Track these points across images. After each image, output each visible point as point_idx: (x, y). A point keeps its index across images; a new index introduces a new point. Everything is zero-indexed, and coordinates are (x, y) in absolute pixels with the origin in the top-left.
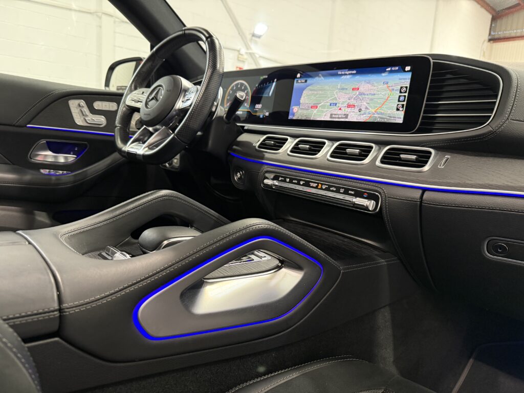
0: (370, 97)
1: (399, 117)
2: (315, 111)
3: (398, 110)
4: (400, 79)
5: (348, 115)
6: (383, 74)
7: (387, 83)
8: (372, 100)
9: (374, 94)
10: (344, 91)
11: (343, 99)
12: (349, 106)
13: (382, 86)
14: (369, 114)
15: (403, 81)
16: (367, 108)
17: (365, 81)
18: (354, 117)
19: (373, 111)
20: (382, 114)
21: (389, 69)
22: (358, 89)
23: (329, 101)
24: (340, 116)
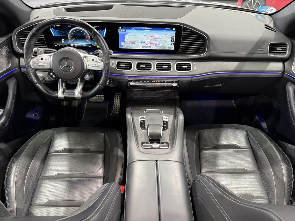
0: (160, 40)
1: (172, 48)
2: (134, 45)
3: (171, 45)
4: (171, 33)
5: (151, 47)
6: (164, 31)
7: (166, 34)
8: (160, 41)
9: (161, 39)
10: (147, 37)
11: (147, 40)
12: (151, 43)
13: (164, 35)
14: (160, 46)
15: (172, 34)
16: (159, 44)
17: (156, 33)
18: (153, 47)
19: (162, 45)
20: (165, 46)
21: (166, 29)
22: (154, 36)
23: (141, 40)
24: (147, 47)
